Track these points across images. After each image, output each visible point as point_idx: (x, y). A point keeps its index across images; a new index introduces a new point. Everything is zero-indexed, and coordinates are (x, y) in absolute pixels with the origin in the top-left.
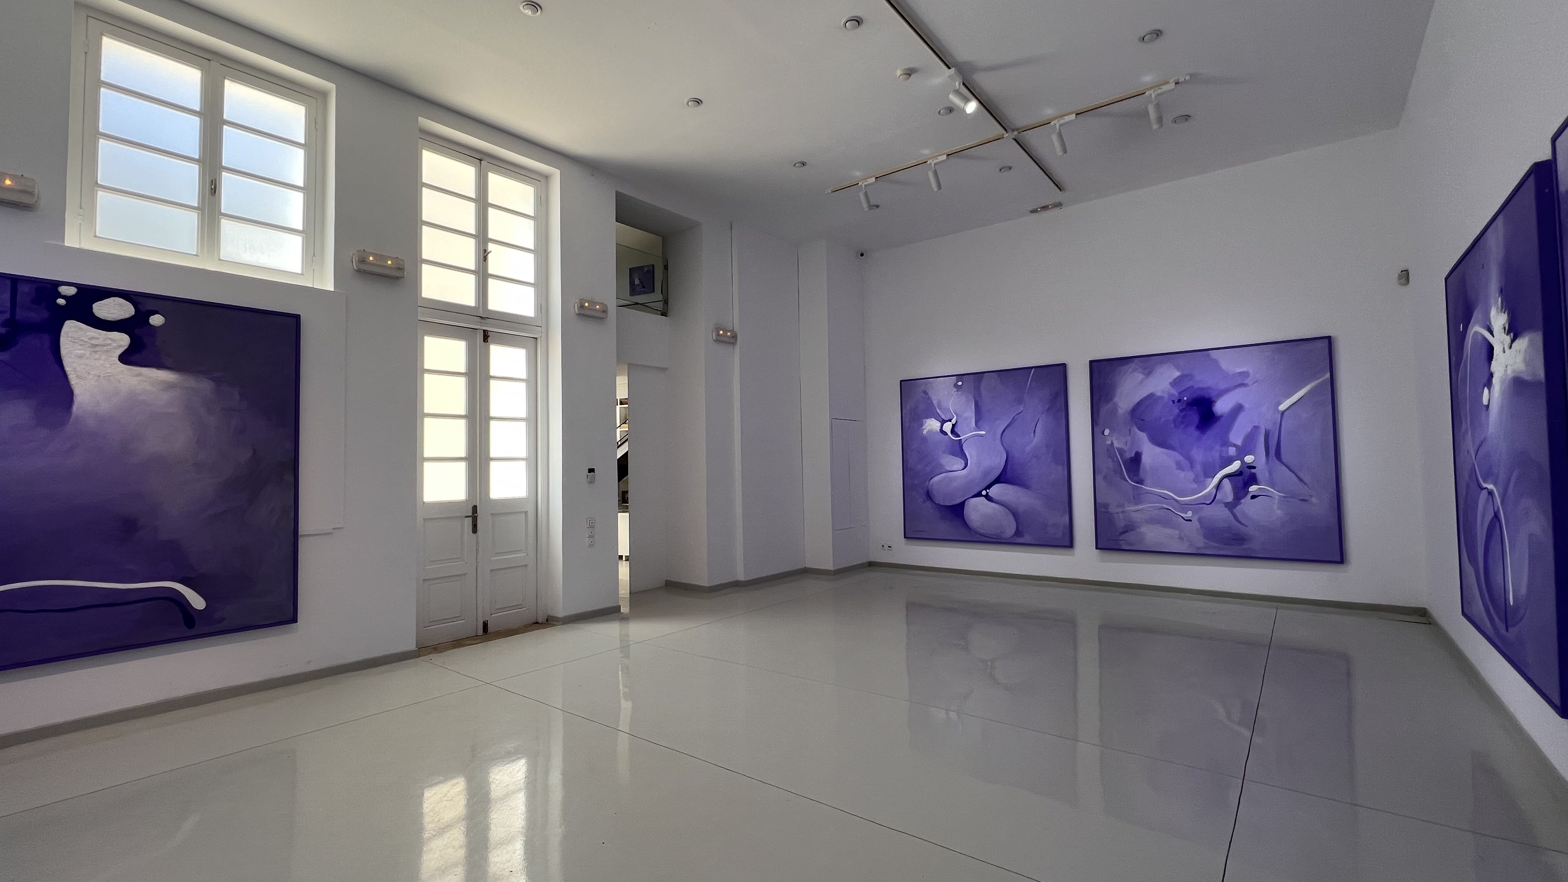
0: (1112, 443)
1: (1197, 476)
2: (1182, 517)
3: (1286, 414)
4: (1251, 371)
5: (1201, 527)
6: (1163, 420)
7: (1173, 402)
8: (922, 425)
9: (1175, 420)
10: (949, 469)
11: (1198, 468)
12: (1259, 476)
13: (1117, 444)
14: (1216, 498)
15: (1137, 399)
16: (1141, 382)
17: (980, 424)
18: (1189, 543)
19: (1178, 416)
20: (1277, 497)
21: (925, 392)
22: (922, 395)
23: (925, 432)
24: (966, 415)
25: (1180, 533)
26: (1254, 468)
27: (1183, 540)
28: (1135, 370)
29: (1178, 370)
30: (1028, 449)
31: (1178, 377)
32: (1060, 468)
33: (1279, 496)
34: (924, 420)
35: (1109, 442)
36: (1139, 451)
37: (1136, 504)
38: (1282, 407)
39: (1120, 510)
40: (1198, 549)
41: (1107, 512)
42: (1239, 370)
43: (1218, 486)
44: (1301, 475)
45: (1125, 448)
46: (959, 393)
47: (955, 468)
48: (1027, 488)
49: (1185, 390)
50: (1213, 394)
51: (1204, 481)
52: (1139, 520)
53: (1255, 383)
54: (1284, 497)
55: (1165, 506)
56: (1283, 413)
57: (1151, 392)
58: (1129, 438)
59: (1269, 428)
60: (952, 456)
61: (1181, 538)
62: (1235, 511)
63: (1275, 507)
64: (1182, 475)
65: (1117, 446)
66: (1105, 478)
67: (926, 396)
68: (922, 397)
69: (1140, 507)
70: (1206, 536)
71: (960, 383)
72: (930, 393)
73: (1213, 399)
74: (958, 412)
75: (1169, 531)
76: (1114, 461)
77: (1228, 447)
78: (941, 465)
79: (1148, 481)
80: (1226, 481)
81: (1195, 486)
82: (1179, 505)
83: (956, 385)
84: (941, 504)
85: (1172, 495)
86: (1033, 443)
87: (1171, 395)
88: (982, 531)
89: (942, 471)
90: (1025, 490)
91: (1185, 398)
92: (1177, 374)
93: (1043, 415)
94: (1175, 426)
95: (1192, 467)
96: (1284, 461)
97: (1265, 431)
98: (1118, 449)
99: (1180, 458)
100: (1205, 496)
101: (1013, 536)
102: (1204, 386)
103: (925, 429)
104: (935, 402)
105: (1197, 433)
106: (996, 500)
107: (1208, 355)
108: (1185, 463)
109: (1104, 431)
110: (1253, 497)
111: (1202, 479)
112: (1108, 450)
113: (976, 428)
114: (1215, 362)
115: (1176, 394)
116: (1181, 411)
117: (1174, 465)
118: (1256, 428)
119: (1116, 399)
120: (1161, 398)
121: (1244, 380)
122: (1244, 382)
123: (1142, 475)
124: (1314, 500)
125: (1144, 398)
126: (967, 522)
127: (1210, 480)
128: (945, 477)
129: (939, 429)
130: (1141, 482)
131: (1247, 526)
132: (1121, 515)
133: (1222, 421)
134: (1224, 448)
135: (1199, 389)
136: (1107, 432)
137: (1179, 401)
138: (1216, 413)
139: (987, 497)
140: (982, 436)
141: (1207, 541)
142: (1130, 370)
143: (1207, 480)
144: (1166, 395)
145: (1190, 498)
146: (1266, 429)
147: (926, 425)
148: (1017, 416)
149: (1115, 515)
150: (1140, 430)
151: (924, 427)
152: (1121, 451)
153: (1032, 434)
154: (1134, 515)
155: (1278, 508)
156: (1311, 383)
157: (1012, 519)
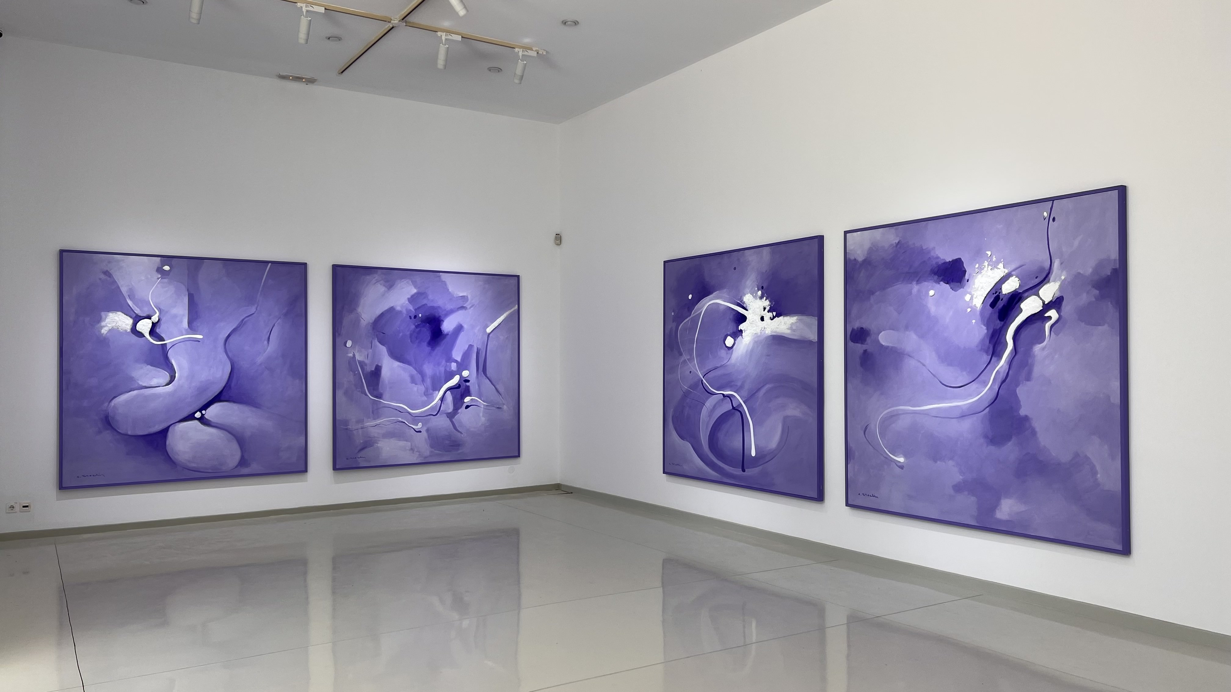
0: (354, 355)
1: (427, 389)
2: (414, 429)
3: (491, 335)
4: (469, 297)
5: (429, 437)
6: (401, 334)
7: (410, 317)
8: (99, 320)
9: (411, 335)
10: (144, 385)
11: (428, 381)
12: (472, 389)
13: (358, 357)
14: (441, 409)
15: (379, 312)
16: (383, 295)
17: (195, 324)
18: (418, 453)
19: (414, 332)
20: (482, 406)
21: (107, 273)
22: (103, 276)
23: (104, 331)
24: (174, 311)
25: (411, 445)
26: (468, 381)
27: (414, 451)
28: (377, 281)
29: (415, 287)
30: (260, 359)
31: (415, 294)
32: (297, 381)
33: (484, 405)
34: (103, 314)
35: (351, 355)
36: (380, 365)
37: (374, 419)
38: (489, 330)
39: (360, 426)
40: (426, 457)
41: (347, 429)
42: (461, 295)
43: (442, 399)
44: (497, 387)
45: (367, 361)
46: (166, 280)
47: (154, 382)
48: (256, 407)
49: (419, 308)
50: (441, 313)
51: (432, 394)
52: (376, 435)
53: (471, 307)
54: (487, 405)
55: (400, 419)
56: (489, 334)
57: (392, 305)
58: (370, 350)
59: (479, 347)
60: (149, 367)
61: (412, 449)
62: (454, 420)
63: (481, 415)
64: (415, 388)
65: (359, 359)
66: (346, 393)
67: (109, 279)
68: (100, 279)
69: (378, 422)
70: (432, 446)
71: (167, 268)
72: (117, 276)
73: (442, 319)
74: (162, 307)
75: (402, 443)
76: (355, 375)
77: (451, 363)
78: (132, 379)
79: (386, 395)
80: (449, 392)
81: (425, 398)
82: (413, 417)
83: (160, 270)
84: (129, 433)
85: (406, 408)
86: (266, 353)
87: (408, 311)
88: (193, 465)
89: (132, 387)
90: (254, 409)
91: (420, 315)
92: (414, 291)
93: (279, 320)
94: (411, 341)
95: (423, 381)
96: (488, 376)
97: (477, 349)
98: (360, 362)
99: (414, 372)
100: (432, 408)
101: (236, 467)
102: (435, 305)
103: (104, 326)
104: (124, 290)
105: (428, 349)
106: (214, 423)
107: (439, 276)
108: (418, 377)
109: (347, 341)
110: (467, 407)
111: (431, 391)
112: (349, 363)
113: (189, 330)
114: (444, 284)
115: (413, 310)
116: (417, 327)
117: (408, 379)
118: (471, 346)
119: (360, 310)
120: (400, 312)
121: (464, 304)
122: (464, 306)
123: (381, 390)
124: (505, 407)
125: (385, 311)
126: (171, 456)
127: (437, 392)
128: (137, 396)
129: (128, 328)
130: (380, 396)
131: (462, 433)
132: (360, 431)
133: (448, 338)
134: (448, 364)
135: (433, 307)
136: (349, 344)
137: (415, 317)
138: (443, 331)
139: (202, 420)
140: (198, 341)
141: (433, 450)
142: (374, 281)
143: (435, 393)
144: (404, 311)
145: (421, 410)
146: (477, 348)
147: (107, 320)
148: (247, 319)
149: (355, 432)
150: (380, 342)
151: (103, 324)
152: (362, 364)
153: (266, 342)
154: (372, 429)
155: (483, 416)
156: (507, 311)
157: (235, 446)
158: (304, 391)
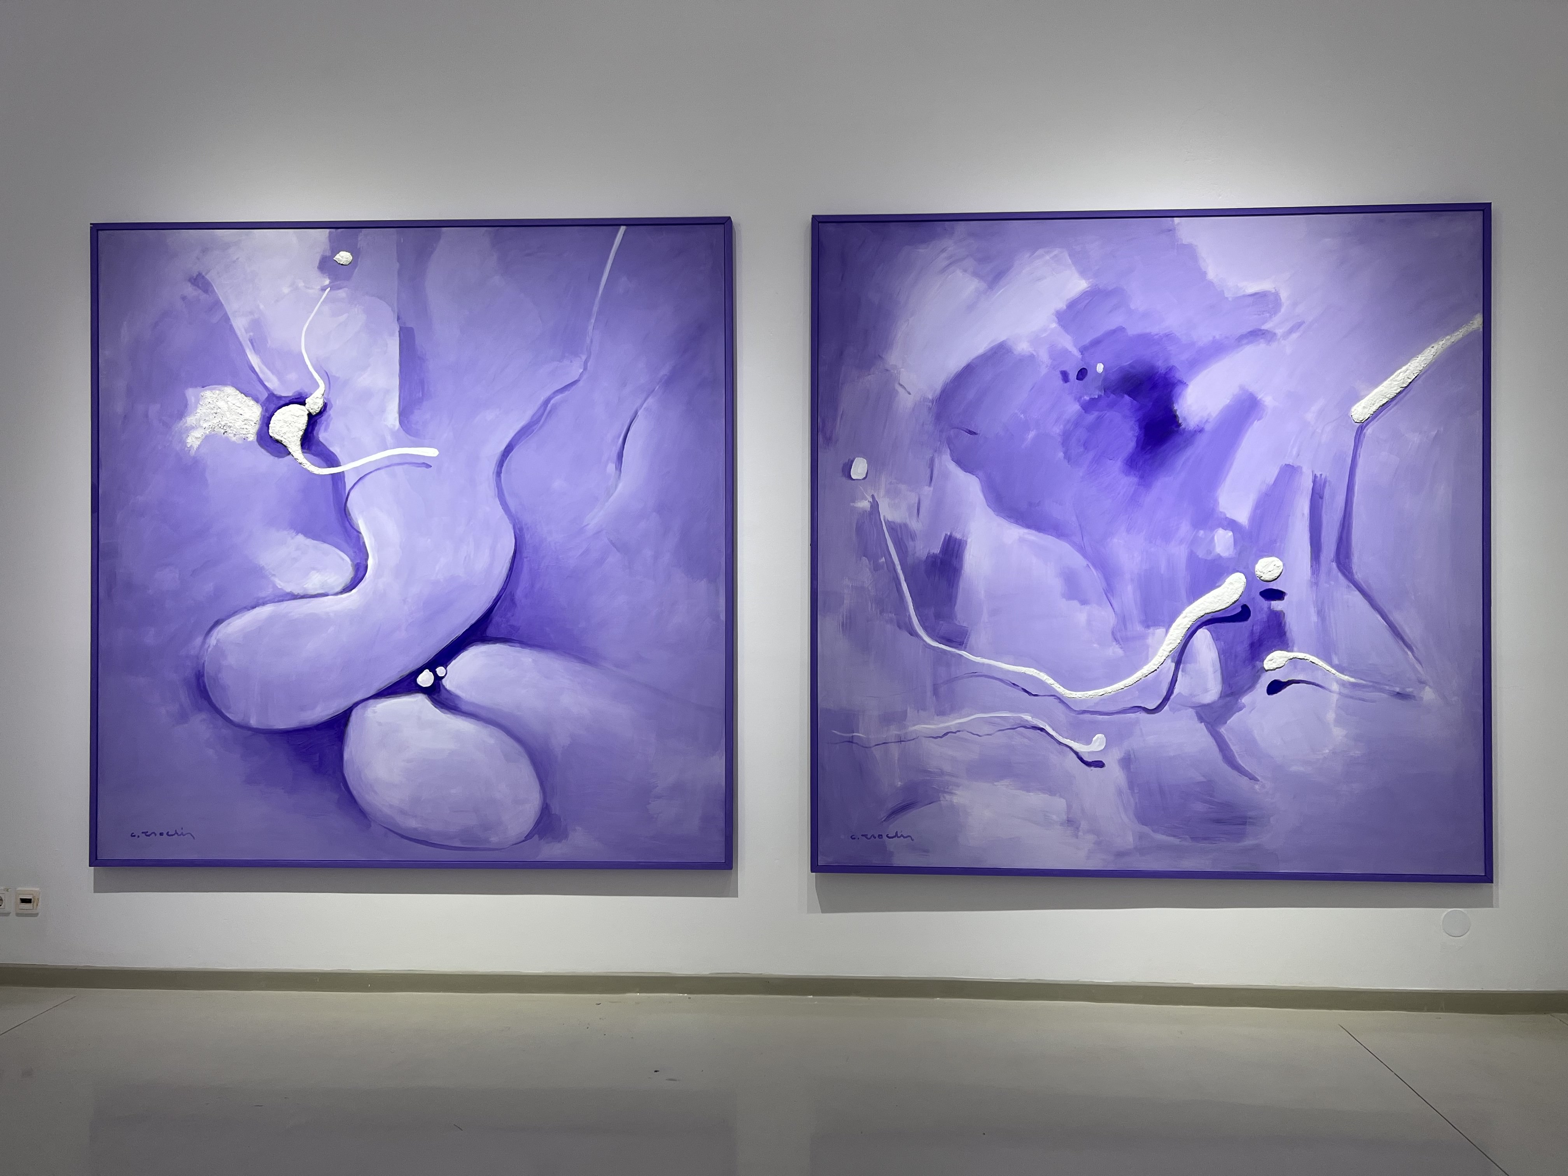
0: (875, 505)
1: (1123, 620)
2: (1076, 753)
3: (1369, 431)
4: (1284, 295)
5: (1131, 784)
6: (1031, 435)
7: (1065, 376)
8: (182, 411)
9: (1066, 437)
10: (289, 588)
11: (1129, 594)
12: (1294, 624)
13: (888, 512)
14: (1176, 691)
15: (955, 363)
16: (971, 307)
17: (418, 416)
18: (1091, 837)
19: (1077, 424)
20: (1335, 687)
21: (200, 281)
22: (190, 290)
23: (194, 440)
24: (365, 380)
25: (1069, 807)
26: (1278, 595)
27: (1077, 828)
28: (954, 262)
29: (1083, 273)
30: (595, 519)
31: (1085, 294)
32: (702, 586)
33: (1343, 684)
34: (190, 393)
35: (864, 504)
36: (958, 536)
37: (941, 713)
38: (1361, 411)
39: (893, 732)
40: (1120, 854)
41: (851, 741)
42: (1253, 288)
43: (1180, 656)
44: (1397, 617)
45: (915, 525)
46: (342, 293)
47: (313, 583)
48: (584, 661)
49: (1096, 343)
50: (1178, 359)
51: (1143, 637)
52: (947, 768)
53: (1291, 331)
54: (1354, 685)
55: (1028, 717)
56: (1363, 426)
57: (1002, 338)
58: (927, 490)
59: (1323, 472)
60: (300, 538)
61: (1070, 822)
62: (1223, 730)
63: (1331, 716)
64: (1081, 615)
65: (890, 518)
66: (848, 625)
67: (203, 296)
68: (184, 298)
69: (953, 722)
70: (1143, 817)
71: (344, 257)
72: (223, 289)
73: (1179, 375)
74: (333, 371)
75: (1036, 799)
76: (876, 568)
77: (1213, 529)
78: (257, 572)
79: (980, 637)
80: (1203, 634)
81: (1115, 651)
82: (1073, 714)
83: (327, 265)
84: (253, 722)
85: (1050, 681)
86: (612, 499)
87: (1058, 355)
88: (412, 823)
89: (262, 594)
90: (577, 666)
91: (1100, 368)
92: (1078, 285)
93: (650, 400)
94: (1068, 457)
95: (1110, 590)
96: (1358, 576)
97: (1314, 482)
98: (893, 528)
99: (1078, 561)
100: (1142, 686)
101: (529, 837)
102: (1155, 329)
103: (193, 428)
104: (240, 324)
105: (1126, 483)
106: (467, 703)
107: (1171, 230)
108: (1091, 579)
109: (852, 462)
110: (1275, 687)
111: (1139, 628)
112: (859, 529)
113: (402, 433)
114: (1190, 253)
115: (1076, 353)
116: (1088, 406)
117: (1056, 584)
118: (1289, 472)
119: (893, 358)
120: (1031, 358)
121: (1263, 323)
122: (1265, 327)
123: (961, 617)
124: (1428, 694)
125: (978, 358)
126: (354, 793)
127: (1160, 631)
128: (271, 620)
129: (251, 432)
130: (957, 639)
131: (1256, 780)
132: (895, 750)
133: (1202, 442)
134: (1201, 532)
135: (1145, 339)
136: (859, 469)
137: (1082, 374)
138: (1185, 419)
139: (435, 692)
140: (425, 464)
141: (1146, 829)
142: (941, 261)
143: (1154, 634)
144: (1044, 356)
145: (1101, 691)
146: (1315, 477)
147: (201, 411)
148: (559, 397)
149: (877, 752)
150: (959, 463)
151: (190, 420)
152: (900, 534)
153: (611, 467)
154: (934, 747)
155: (1338, 721)
156: (1436, 340)
157: (525, 773)
158: (723, 617)
